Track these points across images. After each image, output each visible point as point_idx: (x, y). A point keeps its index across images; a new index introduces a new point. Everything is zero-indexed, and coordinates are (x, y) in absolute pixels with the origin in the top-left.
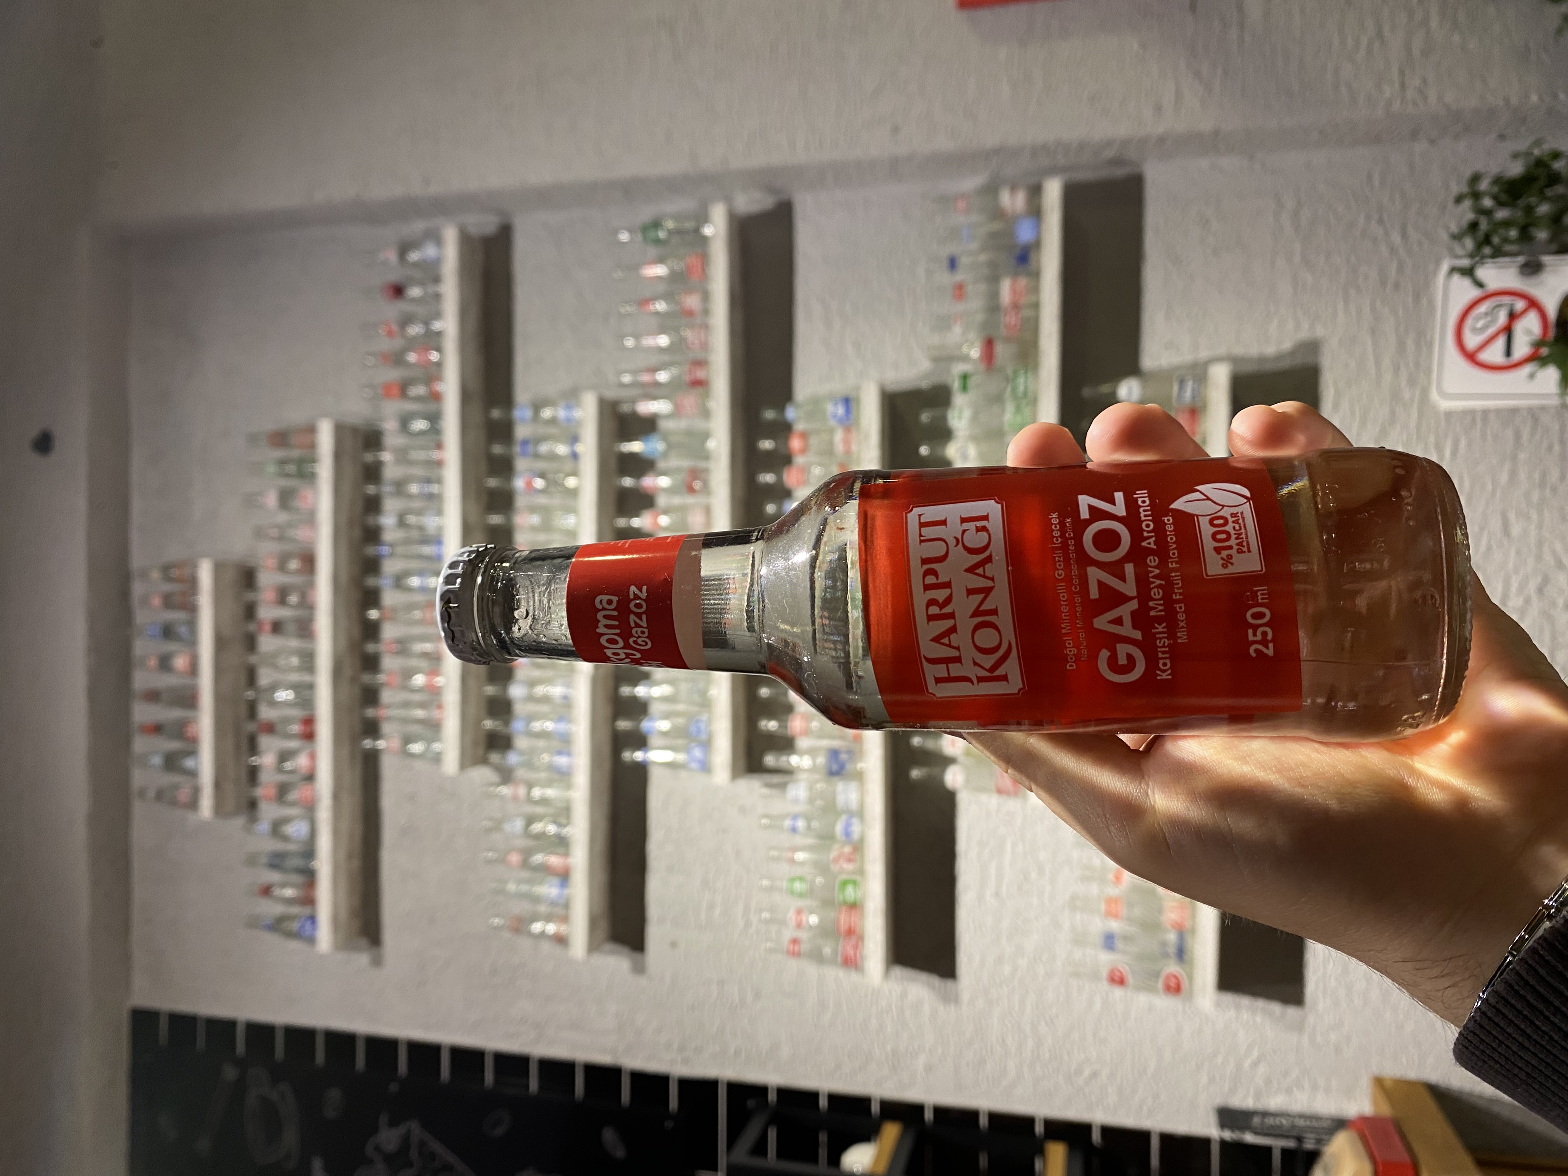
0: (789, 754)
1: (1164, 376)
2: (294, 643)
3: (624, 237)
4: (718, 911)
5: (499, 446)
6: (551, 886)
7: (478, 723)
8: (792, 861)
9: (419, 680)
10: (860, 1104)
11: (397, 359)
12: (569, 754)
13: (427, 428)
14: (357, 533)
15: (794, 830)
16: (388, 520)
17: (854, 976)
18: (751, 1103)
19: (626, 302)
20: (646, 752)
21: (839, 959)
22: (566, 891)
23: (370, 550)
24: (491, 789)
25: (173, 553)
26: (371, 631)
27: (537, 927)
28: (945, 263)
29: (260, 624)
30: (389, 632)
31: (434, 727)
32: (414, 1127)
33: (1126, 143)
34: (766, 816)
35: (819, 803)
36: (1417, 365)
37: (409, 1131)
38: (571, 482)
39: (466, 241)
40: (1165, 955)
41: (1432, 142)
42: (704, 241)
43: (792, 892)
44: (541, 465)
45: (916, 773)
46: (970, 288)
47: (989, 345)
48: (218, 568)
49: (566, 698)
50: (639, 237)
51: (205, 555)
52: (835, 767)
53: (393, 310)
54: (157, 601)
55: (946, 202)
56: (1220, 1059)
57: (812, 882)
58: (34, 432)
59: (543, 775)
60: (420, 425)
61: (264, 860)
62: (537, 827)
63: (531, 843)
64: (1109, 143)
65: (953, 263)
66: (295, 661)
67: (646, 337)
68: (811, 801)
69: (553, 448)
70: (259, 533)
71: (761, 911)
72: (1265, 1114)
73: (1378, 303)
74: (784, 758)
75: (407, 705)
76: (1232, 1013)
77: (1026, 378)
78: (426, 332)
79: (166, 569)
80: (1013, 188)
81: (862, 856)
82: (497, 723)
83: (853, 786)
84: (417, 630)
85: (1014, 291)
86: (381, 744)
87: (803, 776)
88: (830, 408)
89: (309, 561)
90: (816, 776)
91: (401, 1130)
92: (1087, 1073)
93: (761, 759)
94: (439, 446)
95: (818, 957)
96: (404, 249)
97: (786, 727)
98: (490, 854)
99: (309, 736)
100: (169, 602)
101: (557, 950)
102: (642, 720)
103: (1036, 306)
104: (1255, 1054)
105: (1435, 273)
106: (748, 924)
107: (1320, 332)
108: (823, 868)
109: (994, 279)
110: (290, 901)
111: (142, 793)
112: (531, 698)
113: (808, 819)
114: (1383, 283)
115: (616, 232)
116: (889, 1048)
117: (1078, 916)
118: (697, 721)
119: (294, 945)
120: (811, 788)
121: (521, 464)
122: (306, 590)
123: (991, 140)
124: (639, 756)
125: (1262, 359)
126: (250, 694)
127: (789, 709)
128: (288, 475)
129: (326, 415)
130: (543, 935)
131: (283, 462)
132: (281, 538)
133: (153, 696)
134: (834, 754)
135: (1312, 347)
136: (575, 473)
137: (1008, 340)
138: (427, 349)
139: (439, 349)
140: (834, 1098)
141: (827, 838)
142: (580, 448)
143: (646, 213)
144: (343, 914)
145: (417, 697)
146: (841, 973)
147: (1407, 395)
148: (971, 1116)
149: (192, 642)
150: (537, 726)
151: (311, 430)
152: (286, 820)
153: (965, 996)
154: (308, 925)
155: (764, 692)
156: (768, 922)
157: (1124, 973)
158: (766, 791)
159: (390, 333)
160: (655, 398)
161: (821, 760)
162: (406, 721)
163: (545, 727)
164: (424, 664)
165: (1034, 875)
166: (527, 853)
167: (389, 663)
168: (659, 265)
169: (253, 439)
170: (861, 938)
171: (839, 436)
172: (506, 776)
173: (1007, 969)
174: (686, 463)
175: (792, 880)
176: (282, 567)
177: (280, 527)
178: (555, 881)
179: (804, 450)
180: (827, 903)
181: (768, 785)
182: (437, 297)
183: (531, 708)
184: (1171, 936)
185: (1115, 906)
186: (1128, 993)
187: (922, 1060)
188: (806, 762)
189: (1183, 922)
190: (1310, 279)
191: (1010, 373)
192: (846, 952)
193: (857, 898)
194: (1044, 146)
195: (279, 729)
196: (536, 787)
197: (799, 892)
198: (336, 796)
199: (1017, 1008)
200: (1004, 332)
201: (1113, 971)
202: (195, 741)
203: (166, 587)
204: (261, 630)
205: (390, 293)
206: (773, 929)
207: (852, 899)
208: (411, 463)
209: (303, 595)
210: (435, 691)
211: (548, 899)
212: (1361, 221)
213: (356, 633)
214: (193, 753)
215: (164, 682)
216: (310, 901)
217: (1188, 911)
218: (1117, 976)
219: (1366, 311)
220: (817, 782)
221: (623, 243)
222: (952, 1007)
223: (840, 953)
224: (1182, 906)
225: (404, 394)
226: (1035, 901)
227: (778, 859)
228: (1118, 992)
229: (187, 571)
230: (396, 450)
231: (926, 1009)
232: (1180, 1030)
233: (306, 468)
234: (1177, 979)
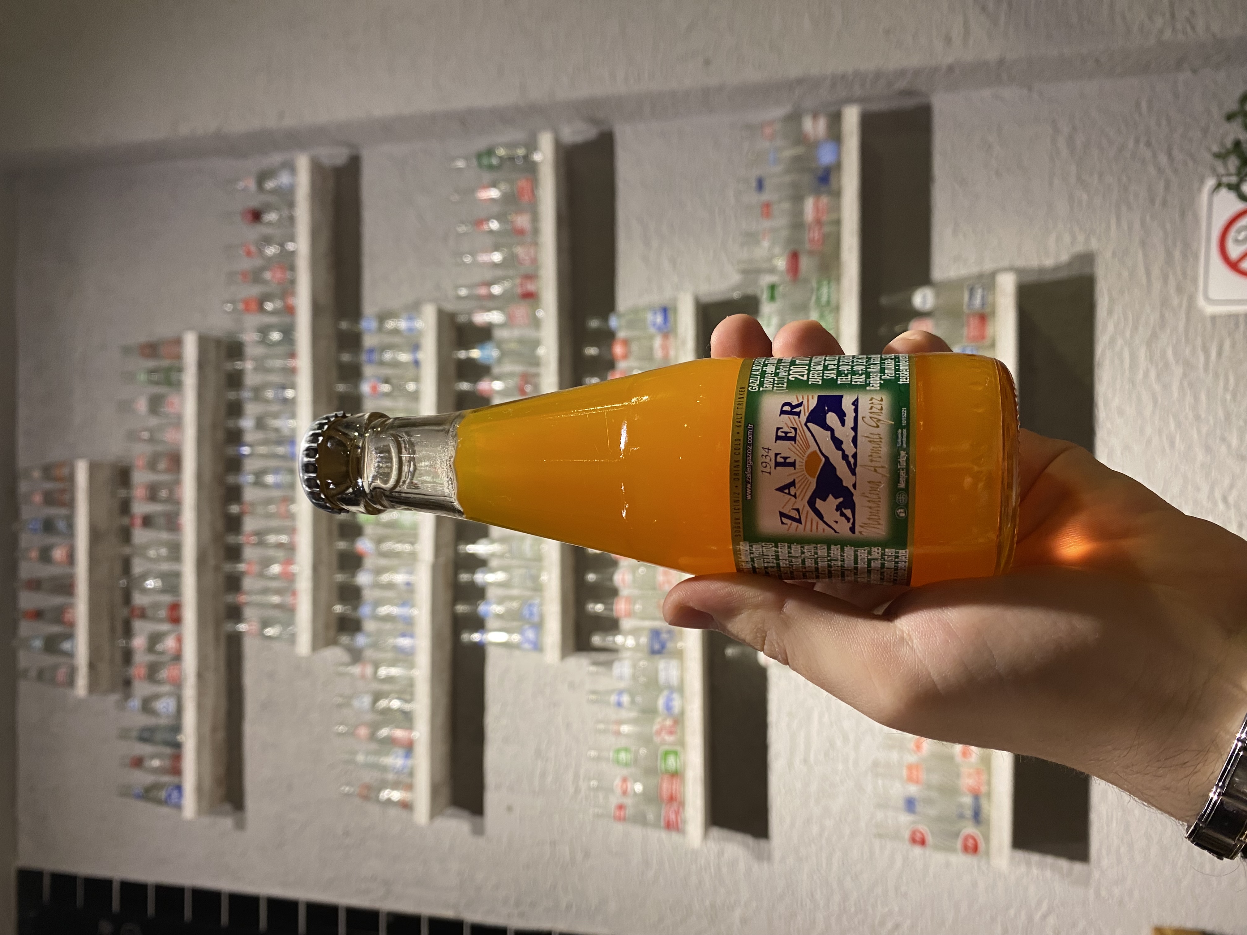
0: (615, 635)
1: (955, 285)
2: (164, 536)
3: (461, 164)
4: (549, 779)
5: (348, 354)
6: (397, 757)
7: (329, 607)
8: (618, 733)
9: (276, 569)
11: (255, 276)
13: (280, 339)
14: (221, 435)
15: (619, 704)
16: (247, 423)
17: (675, 837)
19: (463, 223)
20: (483, 634)
21: (662, 823)
22: (409, 762)
23: (230, 451)
24: (342, 669)
25: (55, 454)
26: (233, 523)
27: (385, 794)
28: (754, 184)
29: (134, 519)
30: (250, 524)
31: (290, 610)
33: (917, 73)
34: (594, 692)
35: (642, 679)
36: (1184, 274)
38: (412, 387)
39: (317, 168)
40: (961, 816)
41: (1194, 71)
42: (534, 166)
43: (617, 762)
44: (387, 371)
45: (730, 651)
46: (776, 206)
47: (794, 257)
48: (94, 469)
49: (408, 584)
50: (474, 162)
51: (82, 456)
52: (657, 647)
53: (253, 233)
54: (38, 498)
55: (752, 130)
56: (1012, 912)
57: (637, 752)
59: (388, 656)
61: (134, 734)
62: (383, 703)
63: (378, 717)
64: (902, 73)
65: (760, 185)
66: (164, 551)
67: (481, 254)
68: (634, 677)
69: (396, 356)
70: (132, 436)
71: (590, 779)
73: (1148, 218)
74: (610, 638)
75: (266, 591)
76: (1023, 869)
77: (829, 288)
78: (281, 251)
79: (46, 469)
80: (815, 116)
81: (683, 728)
82: (346, 607)
83: (674, 663)
84: (274, 523)
85: (817, 209)
86: (242, 627)
87: (626, 654)
88: (650, 317)
89: (176, 461)
90: (639, 655)
92: (889, 925)
93: (588, 639)
94: (292, 355)
95: (641, 820)
96: (262, 177)
97: (612, 610)
98: (341, 728)
99: (176, 620)
100: (50, 499)
101: (404, 814)
102: (479, 605)
103: (838, 222)
104: (1045, 907)
105: (1200, 190)
106: (577, 791)
107: (1094, 245)
108: (646, 740)
109: (797, 199)
110: (158, 771)
111: (26, 671)
112: (377, 585)
113: (632, 695)
114: (1152, 201)
115: (453, 159)
116: (707, 903)
117: (880, 782)
118: (530, 605)
119: (164, 810)
120: (634, 666)
121: (368, 371)
122: (173, 487)
123: (794, 72)
124: (476, 637)
125: (1042, 270)
126: (123, 582)
127: (614, 592)
128: (157, 383)
129: (191, 329)
130: (389, 801)
131: (152, 371)
132: (152, 440)
133: (35, 585)
134: (655, 634)
135: (1088, 259)
136: (416, 379)
137: (811, 253)
138: (282, 270)
139: (292, 268)
141: (649, 712)
142: (420, 356)
143: (481, 144)
144: (207, 783)
145: (274, 584)
146: (664, 835)
147: (1175, 301)
149: (69, 536)
150: (383, 610)
151: (178, 342)
152: (157, 697)
153: (777, 855)
154: (175, 794)
155: (591, 577)
156: (597, 789)
157: (925, 835)
158: (593, 669)
159: (249, 254)
160: (489, 310)
161: (644, 640)
162: (264, 606)
163: (390, 612)
164: (280, 554)
165: (839, 743)
166: (374, 727)
167: (249, 553)
168: (493, 189)
169: (127, 350)
170: (682, 804)
171: (658, 342)
172: (356, 656)
173: (815, 829)
174: (518, 368)
175: (618, 751)
176: (152, 466)
177: (151, 431)
178: (401, 752)
179: (625, 357)
180: (650, 771)
181: (595, 663)
182: (292, 219)
183: (378, 593)
184: (967, 800)
185: (915, 772)
186: (928, 851)
187: (738, 913)
188: (630, 642)
189: (979, 787)
190: (1085, 197)
191: (814, 284)
192: (669, 817)
193: (678, 766)
194: (843, 77)
195: (149, 612)
196: (382, 666)
197: (624, 762)
198: (200, 676)
199: (824, 865)
200: (808, 246)
201: (914, 833)
202: (72, 625)
203: (49, 486)
204: (132, 525)
205: (250, 216)
206: (601, 795)
207: (674, 768)
208: (268, 371)
209: (171, 492)
210: (289, 578)
211: (394, 768)
212: (1131, 144)
213: (220, 525)
214: (70, 636)
215: (44, 571)
216: (176, 770)
217: (984, 777)
218: (918, 837)
219: (1137, 225)
220: (640, 660)
221: (460, 170)
222: (765, 864)
223: (662, 817)
224: (978, 772)
225: (261, 309)
226: (840, 767)
227: (605, 731)
228: (917, 850)
229: (65, 471)
230: (255, 359)
231: (742, 866)
232: (975, 885)
233: (174, 376)
234: (975, 840)
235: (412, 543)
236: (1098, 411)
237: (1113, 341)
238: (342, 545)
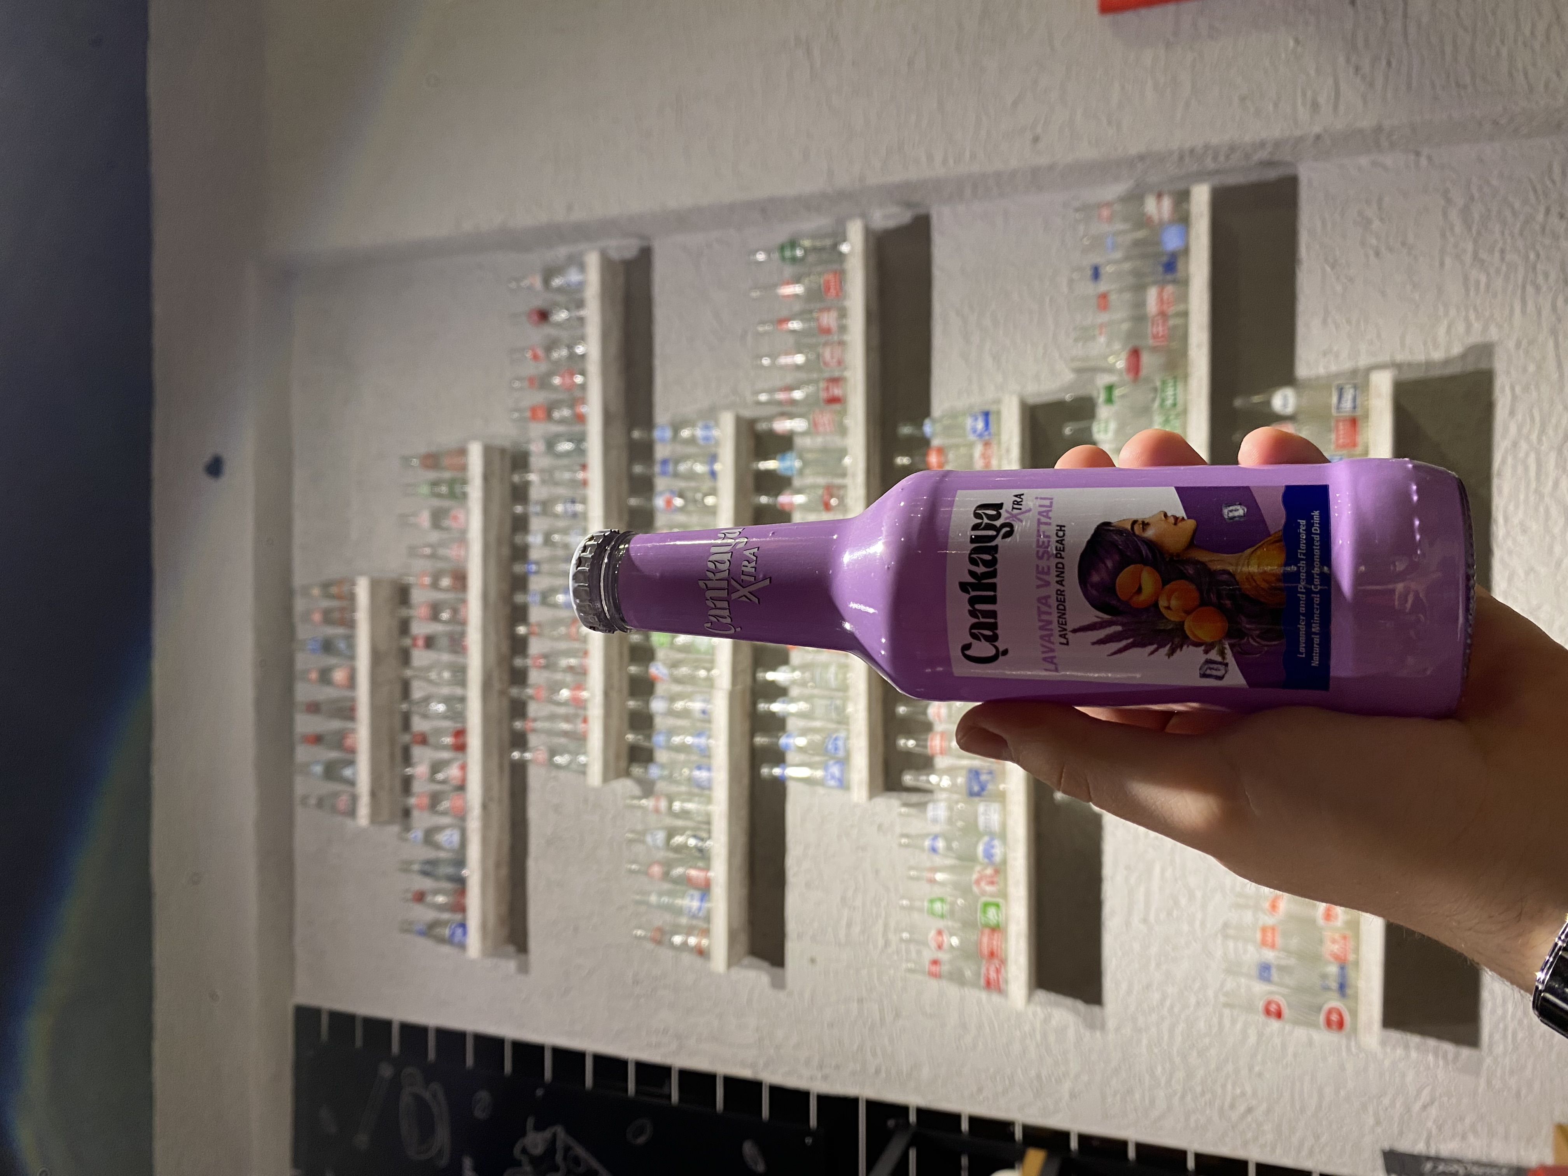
0: (928, 775)
1: (1322, 384)
2: (446, 657)
3: (761, 257)
4: (856, 929)
5: (641, 466)
6: (692, 899)
7: (621, 736)
8: (933, 881)
9: (565, 693)
10: (1003, 1128)
11: (542, 382)
12: (709, 769)
13: (573, 450)
14: (506, 551)
15: (934, 850)
16: (535, 539)
17: (995, 998)
18: (891, 1123)
19: (763, 323)
20: (784, 769)
21: (982, 982)
22: (706, 905)
23: (518, 568)
24: (635, 802)
25: (333, 571)
26: (519, 646)
27: (677, 939)
28: (1089, 273)
29: (415, 639)
30: (535, 647)
31: (579, 740)
32: (560, 1130)
33: (1277, 144)
34: (906, 836)
35: (960, 824)
37: (554, 1135)
38: (710, 500)
39: (608, 265)
40: (1327, 989)
42: (842, 256)
43: (932, 913)
44: (681, 484)
46: (1113, 297)
47: (1135, 354)
48: (375, 585)
49: (704, 712)
50: (776, 256)
51: (362, 574)
52: (976, 788)
53: (537, 335)
54: (317, 617)
55: (1088, 210)
56: (1386, 1101)
57: (953, 904)
58: (207, 458)
59: (683, 789)
60: (565, 446)
61: (416, 867)
62: (678, 840)
63: (671, 855)
64: (1262, 144)
65: (1096, 273)
66: (446, 675)
67: (783, 356)
68: (950, 821)
69: (694, 467)
70: (413, 551)
71: (903, 931)
72: (1437, 1160)
73: (1560, 301)
74: (923, 778)
75: (553, 717)
76: (1400, 1052)
77: (1175, 390)
78: (570, 356)
79: (326, 586)
80: (1159, 196)
81: (1005, 879)
82: (640, 737)
83: (995, 807)
84: (563, 645)
85: (1161, 300)
86: (528, 755)
87: (941, 796)
88: (969, 422)
89: (460, 579)
90: (955, 797)
91: (547, 1134)
92: (1242, 1108)
93: (900, 777)
94: (584, 467)
95: (958, 978)
96: (548, 274)
97: (925, 747)
98: (633, 866)
99: (461, 748)
100: (328, 618)
101: (699, 962)
102: (780, 737)
103: (1185, 314)
104: (1425, 1095)
106: (887, 944)
107: (1494, 334)
108: (964, 890)
109: (1140, 288)
110: (441, 908)
111: (305, 799)
112: (671, 713)
113: (948, 840)
115: (755, 252)
116: (1033, 1073)
117: (1231, 944)
118: (836, 739)
119: (446, 949)
120: (950, 808)
121: (661, 483)
122: (458, 608)
123: (1135, 147)
124: (777, 771)
125: (1429, 364)
126: (404, 706)
127: (927, 727)
128: (439, 496)
129: (475, 438)
130: (684, 947)
131: (435, 484)
132: (433, 556)
133: (314, 708)
134: (975, 774)
135: (1486, 350)
136: (713, 492)
137: (1154, 350)
138: (572, 374)
139: (583, 373)
140: (974, 1121)
141: (967, 859)
142: (717, 467)
143: (783, 233)
144: (492, 920)
145: (562, 710)
146: (984, 995)
148: (1118, 1146)
149: (352, 657)
150: (677, 740)
151: (462, 452)
152: (439, 829)
153: (1111, 1024)
154: (459, 931)
155: (902, 710)
156: (908, 941)
157: (1282, 1007)
158: (904, 810)
159: (535, 357)
160: (791, 416)
161: (960, 780)
162: (550, 733)
163: (686, 742)
164: (569, 678)
165: (1183, 901)
166: (668, 865)
167: (535, 677)
168: (797, 285)
169: (407, 461)
170: (1003, 962)
171: (978, 450)
172: (648, 789)
173: (1157, 996)
174: (821, 480)
175: (932, 901)
177: (433, 546)
178: (697, 894)
180: (968, 924)
181: (906, 805)
182: (581, 320)
183: (671, 722)
184: (1333, 969)
185: (1269, 934)
186: (1288, 1027)
187: (1067, 1086)
188: (946, 782)
189: (1345, 955)
190: (1483, 279)
191: (1158, 384)
192: (988, 974)
193: (1000, 919)
194: (1192, 151)
195: (432, 740)
196: (676, 800)
197: (940, 913)
198: (485, 807)
199: (1166, 1037)
200: (1151, 342)
201: (1269, 1003)
202: (353, 751)
203: (326, 604)
204: (415, 645)
205: (536, 318)
206: (913, 948)
207: (995, 922)
208: (556, 484)
209: (455, 611)
210: (580, 704)
211: (690, 911)
212: (1540, 217)
213: (505, 648)
214: (351, 763)
215: (325, 693)
216: (460, 908)
217: (1351, 944)
218: (1273, 1008)
219: (1546, 311)
220: (957, 802)
221: (759, 263)
222: (1098, 1034)
223: (982, 975)
224: (1345, 938)
225: (549, 417)
226: (1186, 928)
227: (917, 879)
228: (1275, 1025)
229: (345, 588)
230: (542, 471)
231: (1071, 1032)
232: (1342, 1068)
233: (458, 489)
234: (1341, 1016)
235: (709, 670)
236: (1497, 528)
237: (1515, 444)
238: (633, 669)
